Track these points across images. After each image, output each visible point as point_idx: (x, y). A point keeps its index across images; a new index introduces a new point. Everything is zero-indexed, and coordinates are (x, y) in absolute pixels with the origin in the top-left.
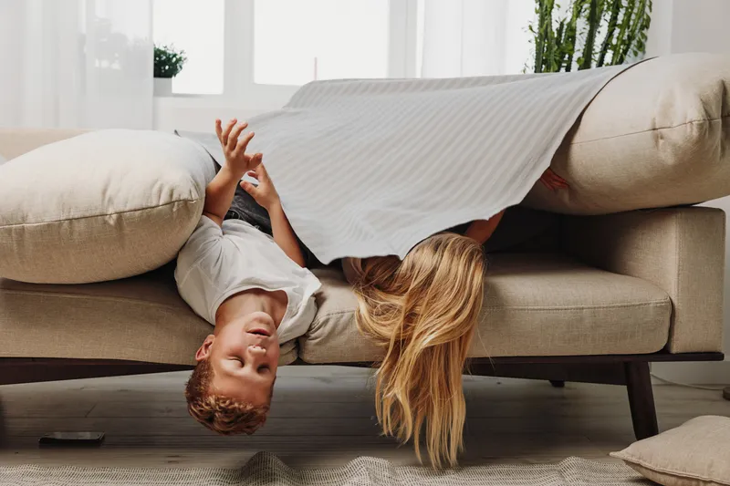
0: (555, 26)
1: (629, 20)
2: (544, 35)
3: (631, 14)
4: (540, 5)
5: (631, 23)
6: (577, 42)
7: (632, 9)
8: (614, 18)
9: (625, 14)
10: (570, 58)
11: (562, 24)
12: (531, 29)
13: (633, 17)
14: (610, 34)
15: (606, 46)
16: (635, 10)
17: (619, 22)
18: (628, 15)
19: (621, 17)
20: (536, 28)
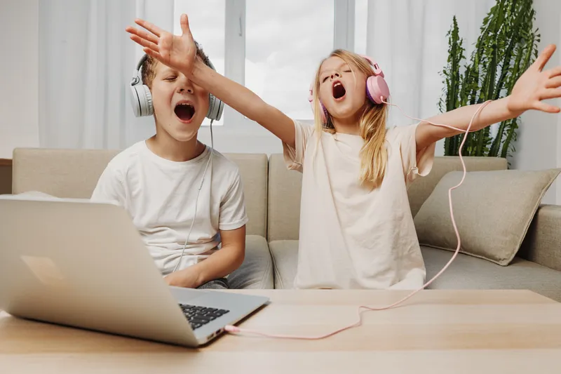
0: (462, 71)
1: (519, 64)
2: (455, 77)
3: (520, 61)
4: (452, 55)
5: (520, 66)
6: (480, 81)
7: (521, 56)
8: (507, 63)
9: (516, 61)
10: (475, 93)
11: (468, 68)
12: (445, 72)
13: (522, 61)
14: (503, 76)
15: (500, 85)
16: (524, 57)
17: (512, 66)
18: (518, 60)
19: (512, 62)
20: (448, 72)
